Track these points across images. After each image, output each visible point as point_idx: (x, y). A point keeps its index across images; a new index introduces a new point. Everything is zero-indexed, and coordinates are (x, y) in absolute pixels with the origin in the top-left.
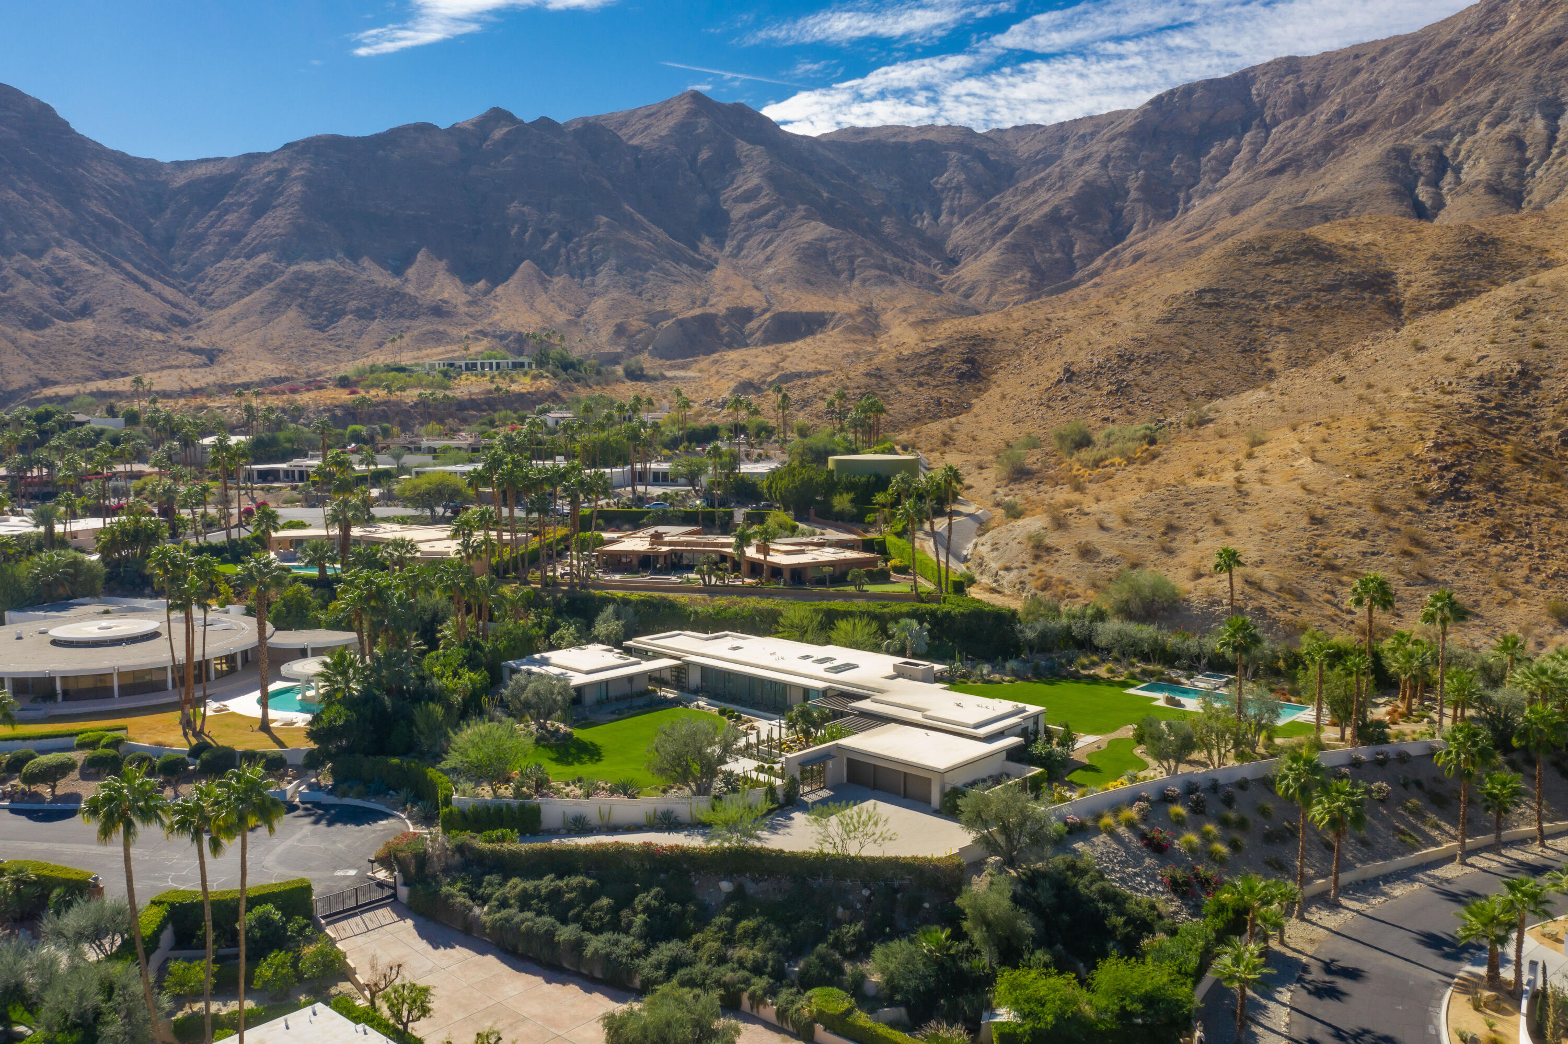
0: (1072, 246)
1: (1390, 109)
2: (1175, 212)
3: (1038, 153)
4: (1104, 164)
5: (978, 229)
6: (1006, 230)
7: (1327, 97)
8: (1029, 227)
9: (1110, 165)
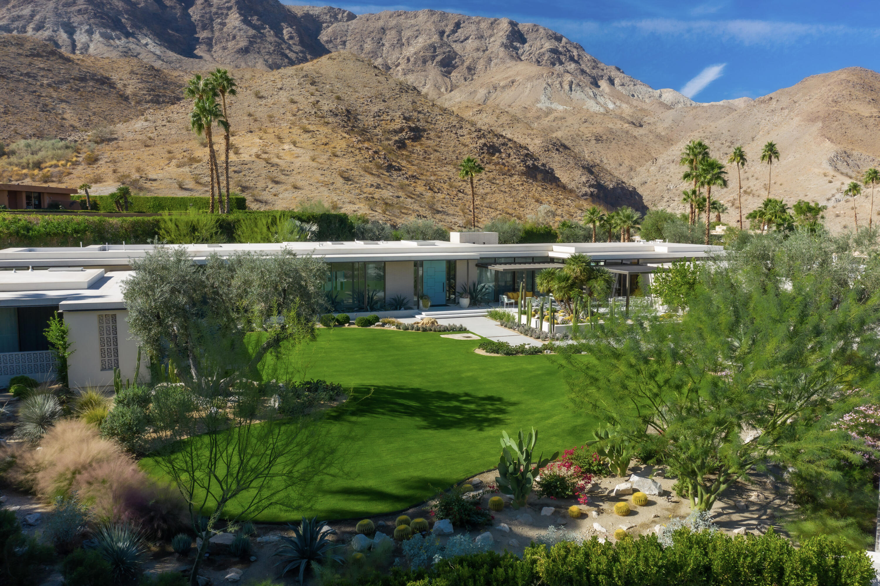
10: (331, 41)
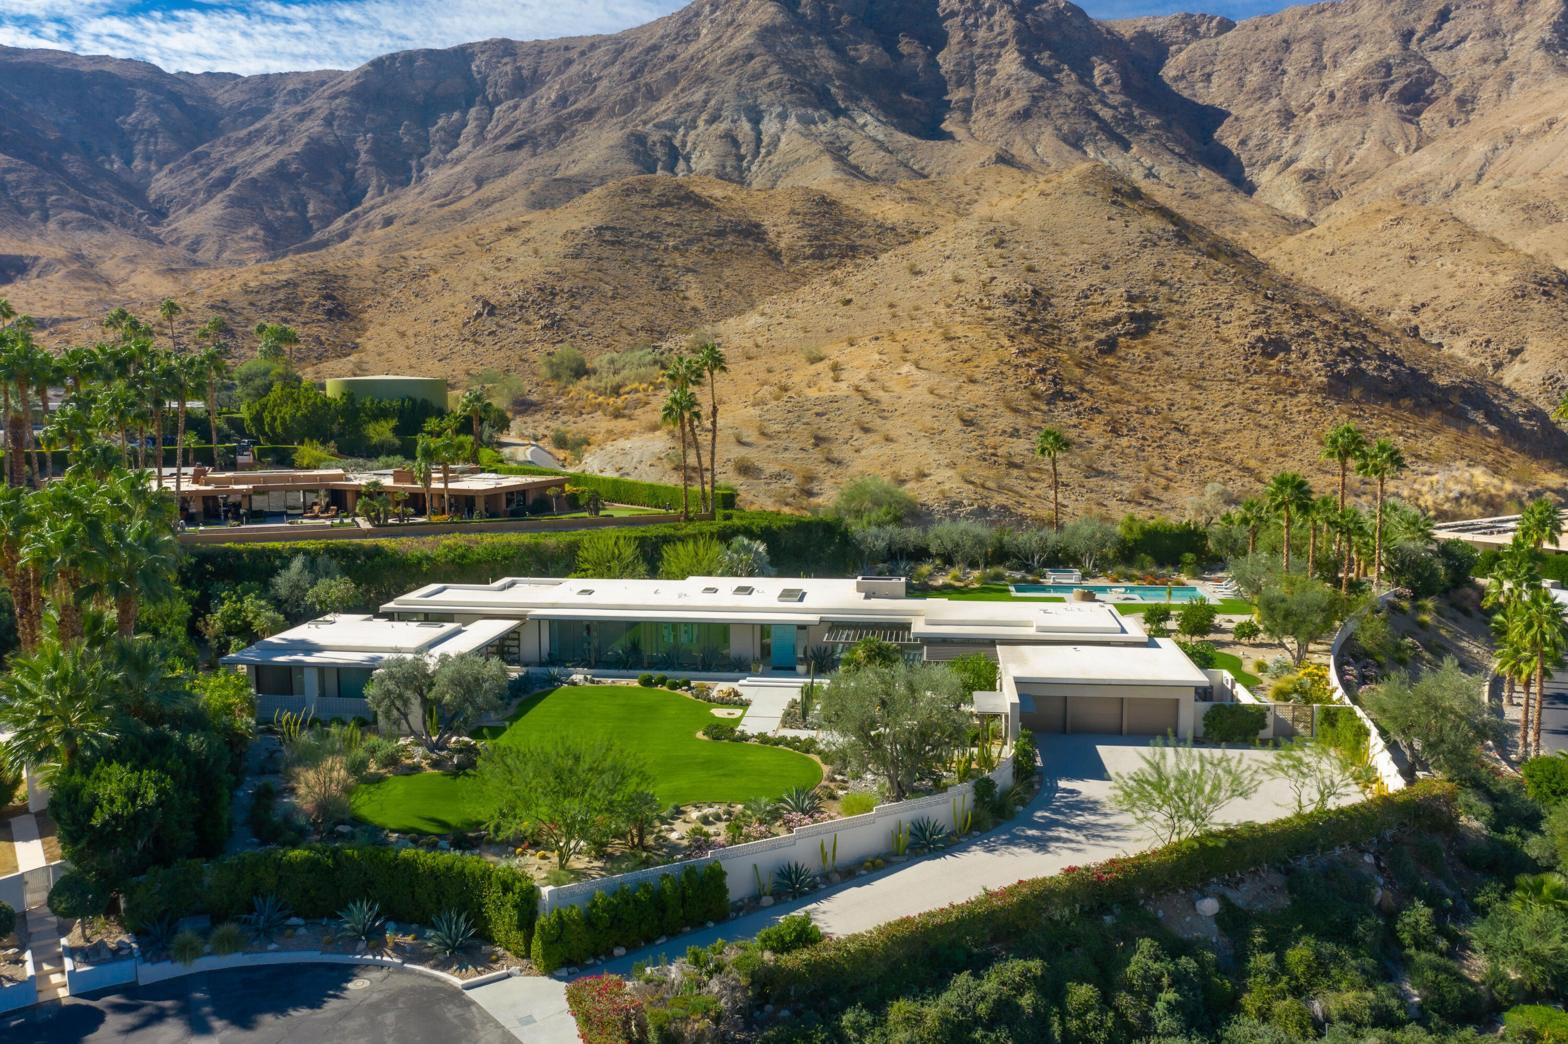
0: (305, 206)
1: (613, 98)
2: (409, 180)
3: (242, 103)
4: (329, 121)
5: (187, 179)
6: (223, 183)
7: (543, 83)
8: (254, 181)
9: (336, 123)
10: (1183, 77)
